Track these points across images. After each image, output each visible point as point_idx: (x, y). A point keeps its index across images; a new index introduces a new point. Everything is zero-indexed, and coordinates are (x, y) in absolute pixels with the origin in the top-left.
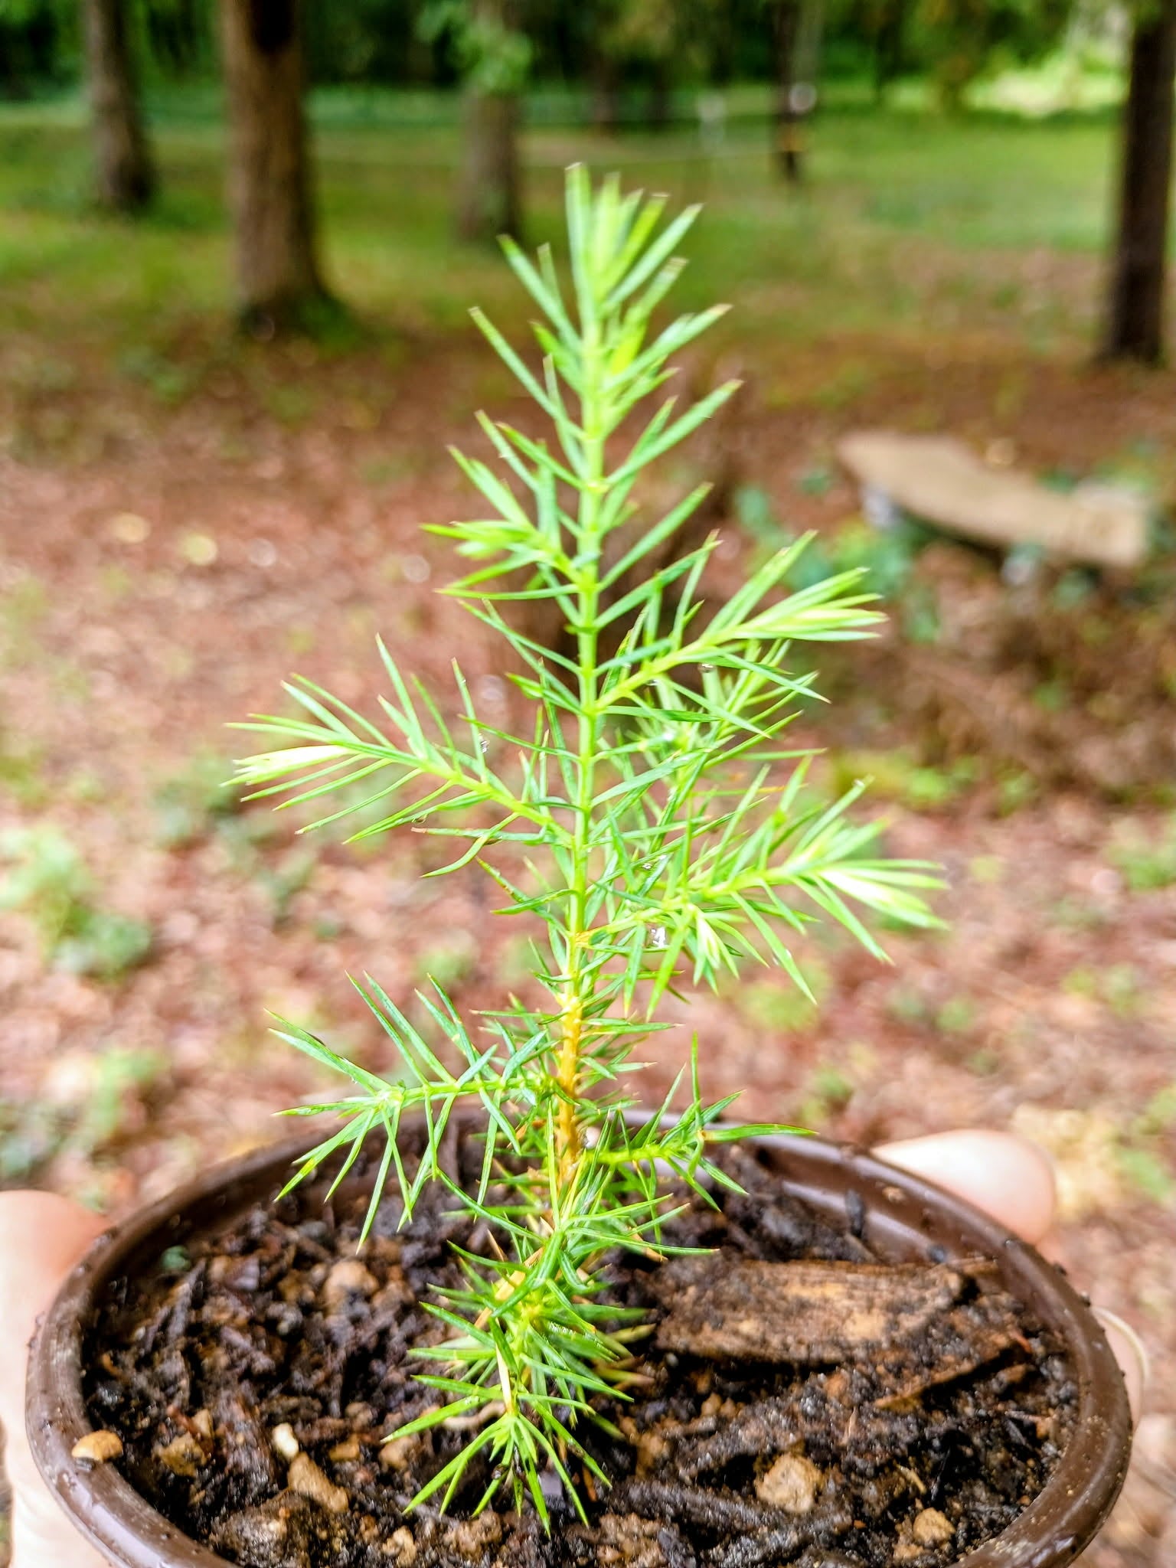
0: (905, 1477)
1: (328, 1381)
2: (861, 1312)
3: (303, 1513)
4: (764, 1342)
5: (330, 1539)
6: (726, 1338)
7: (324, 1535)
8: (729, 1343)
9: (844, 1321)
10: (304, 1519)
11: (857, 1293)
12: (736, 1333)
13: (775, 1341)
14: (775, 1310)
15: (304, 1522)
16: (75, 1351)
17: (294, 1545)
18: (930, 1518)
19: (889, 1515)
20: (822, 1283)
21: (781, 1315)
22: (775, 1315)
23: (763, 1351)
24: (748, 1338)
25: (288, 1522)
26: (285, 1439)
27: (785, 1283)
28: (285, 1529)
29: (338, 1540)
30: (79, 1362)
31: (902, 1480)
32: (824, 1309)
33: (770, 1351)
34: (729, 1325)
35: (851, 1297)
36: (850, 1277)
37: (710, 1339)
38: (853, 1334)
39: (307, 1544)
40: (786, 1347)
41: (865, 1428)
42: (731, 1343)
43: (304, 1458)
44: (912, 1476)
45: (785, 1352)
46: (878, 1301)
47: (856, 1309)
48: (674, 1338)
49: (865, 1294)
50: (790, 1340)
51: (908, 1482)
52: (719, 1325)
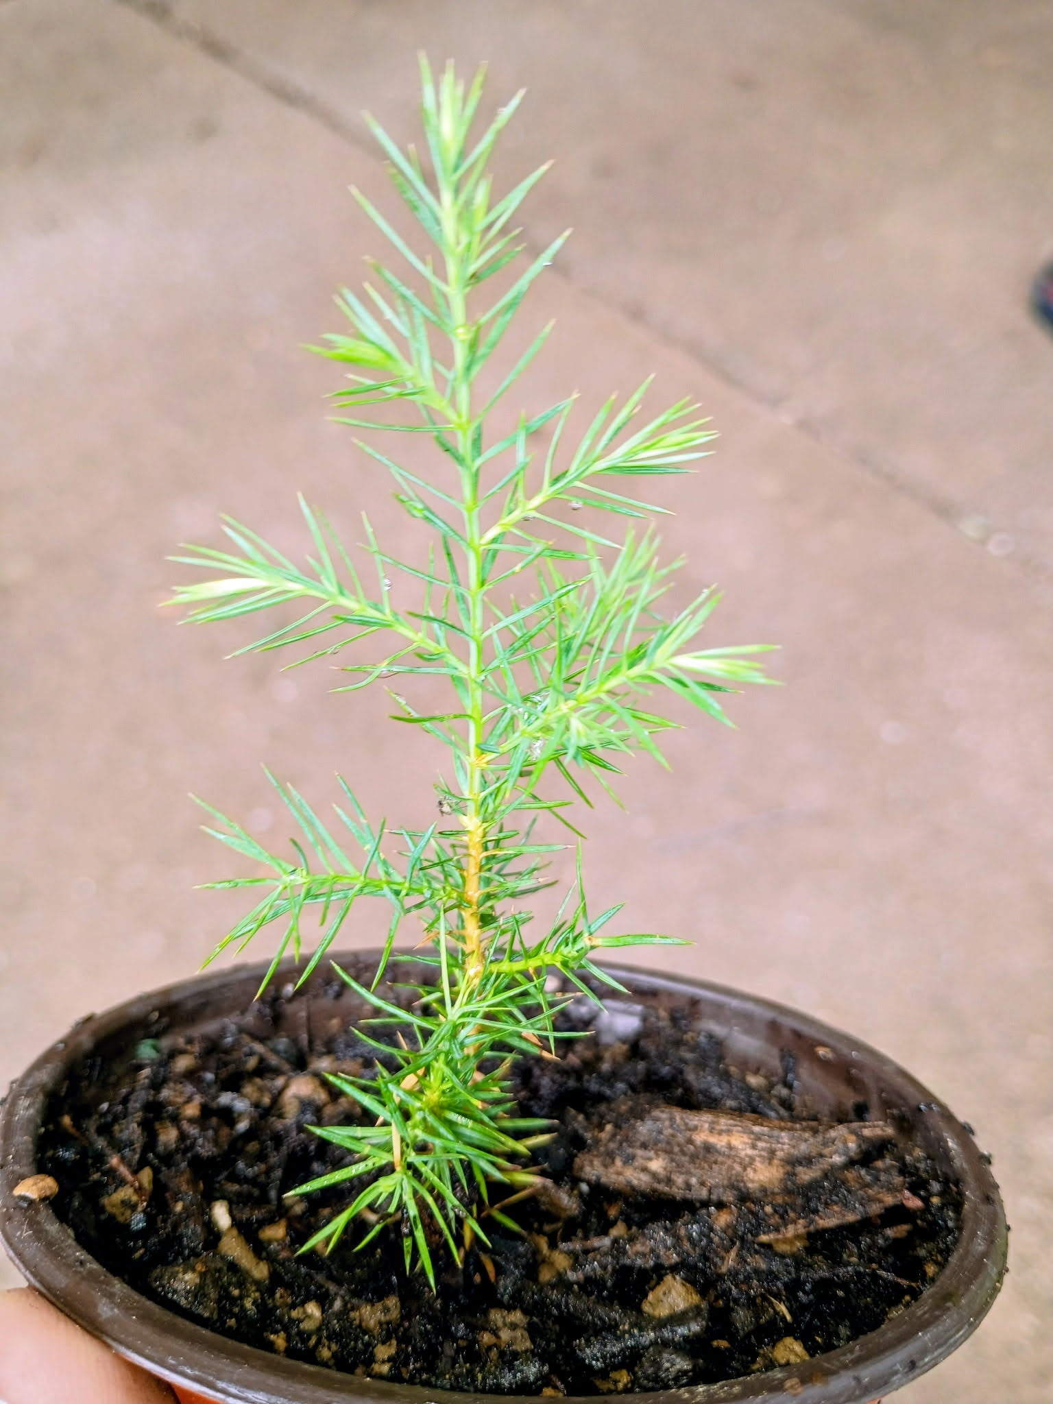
0: (774, 1308)
1: (268, 1172)
2: (762, 1163)
3: (219, 1271)
4: (669, 1181)
5: (241, 1297)
6: (635, 1175)
7: (236, 1292)
8: (638, 1179)
9: (745, 1169)
10: (219, 1276)
11: (760, 1144)
12: (644, 1169)
13: (679, 1180)
14: (683, 1153)
15: (220, 1278)
16: (37, 1111)
17: (205, 1295)
18: (788, 1345)
19: (753, 1339)
20: (729, 1132)
21: (687, 1158)
22: (683, 1158)
23: (667, 1189)
24: (654, 1175)
25: (203, 1276)
26: (221, 1215)
27: (695, 1128)
28: (198, 1281)
29: (249, 1299)
30: (39, 1121)
31: (771, 1310)
32: (729, 1156)
33: (675, 1190)
34: (639, 1162)
35: (754, 1147)
36: (757, 1129)
37: (619, 1174)
38: (752, 1181)
39: (217, 1297)
40: (688, 1186)
41: (746, 1261)
42: (639, 1179)
43: (235, 1232)
44: (782, 1308)
45: (688, 1192)
46: (780, 1154)
47: (757, 1159)
48: (587, 1169)
49: (768, 1145)
50: (694, 1181)
51: (776, 1313)
52: (628, 1160)
